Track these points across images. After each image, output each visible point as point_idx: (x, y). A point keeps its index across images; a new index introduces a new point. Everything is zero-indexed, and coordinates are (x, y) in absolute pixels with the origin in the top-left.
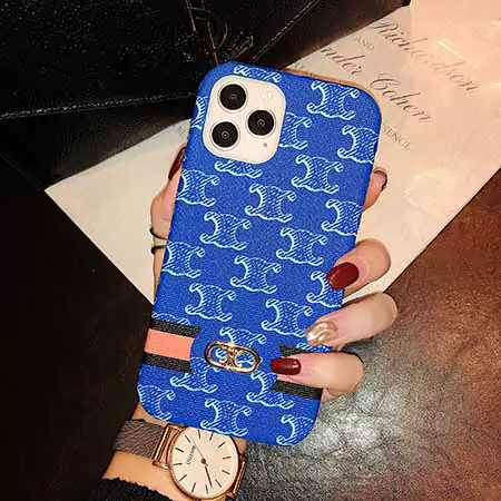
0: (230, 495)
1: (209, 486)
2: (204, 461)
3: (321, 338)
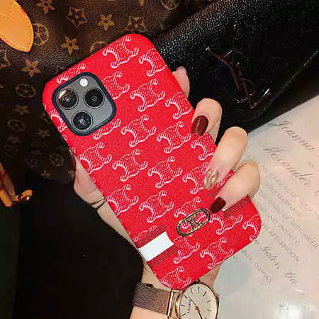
2: (197, 308)
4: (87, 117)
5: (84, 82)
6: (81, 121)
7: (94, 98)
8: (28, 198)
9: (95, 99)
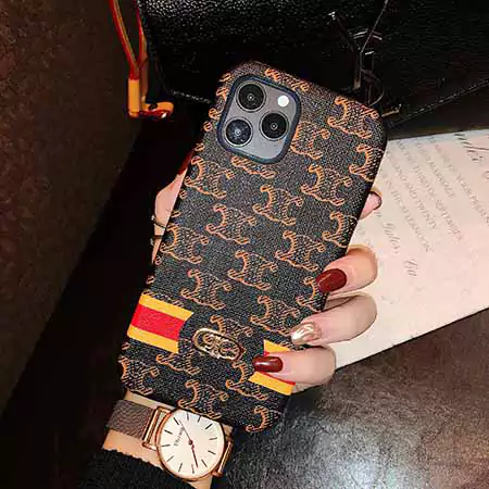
0: (215, 474)
1: (195, 466)
2: (191, 443)
3: (305, 339)
4: (247, 134)
5: (284, 101)
6: (238, 131)
7: (275, 125)
8: (164, 115)
9: (274, 127)
